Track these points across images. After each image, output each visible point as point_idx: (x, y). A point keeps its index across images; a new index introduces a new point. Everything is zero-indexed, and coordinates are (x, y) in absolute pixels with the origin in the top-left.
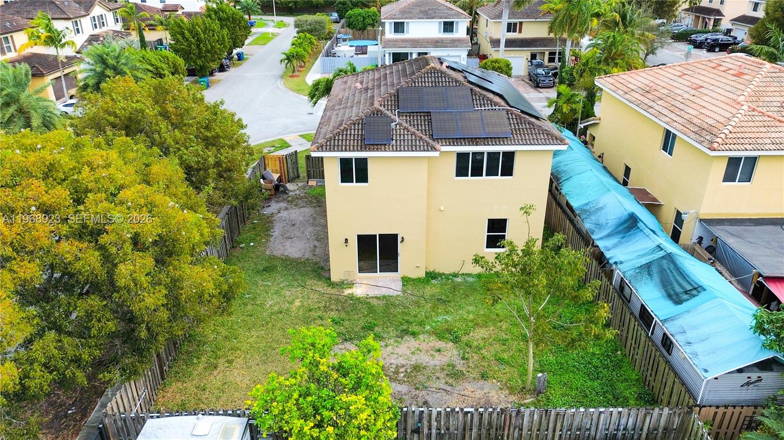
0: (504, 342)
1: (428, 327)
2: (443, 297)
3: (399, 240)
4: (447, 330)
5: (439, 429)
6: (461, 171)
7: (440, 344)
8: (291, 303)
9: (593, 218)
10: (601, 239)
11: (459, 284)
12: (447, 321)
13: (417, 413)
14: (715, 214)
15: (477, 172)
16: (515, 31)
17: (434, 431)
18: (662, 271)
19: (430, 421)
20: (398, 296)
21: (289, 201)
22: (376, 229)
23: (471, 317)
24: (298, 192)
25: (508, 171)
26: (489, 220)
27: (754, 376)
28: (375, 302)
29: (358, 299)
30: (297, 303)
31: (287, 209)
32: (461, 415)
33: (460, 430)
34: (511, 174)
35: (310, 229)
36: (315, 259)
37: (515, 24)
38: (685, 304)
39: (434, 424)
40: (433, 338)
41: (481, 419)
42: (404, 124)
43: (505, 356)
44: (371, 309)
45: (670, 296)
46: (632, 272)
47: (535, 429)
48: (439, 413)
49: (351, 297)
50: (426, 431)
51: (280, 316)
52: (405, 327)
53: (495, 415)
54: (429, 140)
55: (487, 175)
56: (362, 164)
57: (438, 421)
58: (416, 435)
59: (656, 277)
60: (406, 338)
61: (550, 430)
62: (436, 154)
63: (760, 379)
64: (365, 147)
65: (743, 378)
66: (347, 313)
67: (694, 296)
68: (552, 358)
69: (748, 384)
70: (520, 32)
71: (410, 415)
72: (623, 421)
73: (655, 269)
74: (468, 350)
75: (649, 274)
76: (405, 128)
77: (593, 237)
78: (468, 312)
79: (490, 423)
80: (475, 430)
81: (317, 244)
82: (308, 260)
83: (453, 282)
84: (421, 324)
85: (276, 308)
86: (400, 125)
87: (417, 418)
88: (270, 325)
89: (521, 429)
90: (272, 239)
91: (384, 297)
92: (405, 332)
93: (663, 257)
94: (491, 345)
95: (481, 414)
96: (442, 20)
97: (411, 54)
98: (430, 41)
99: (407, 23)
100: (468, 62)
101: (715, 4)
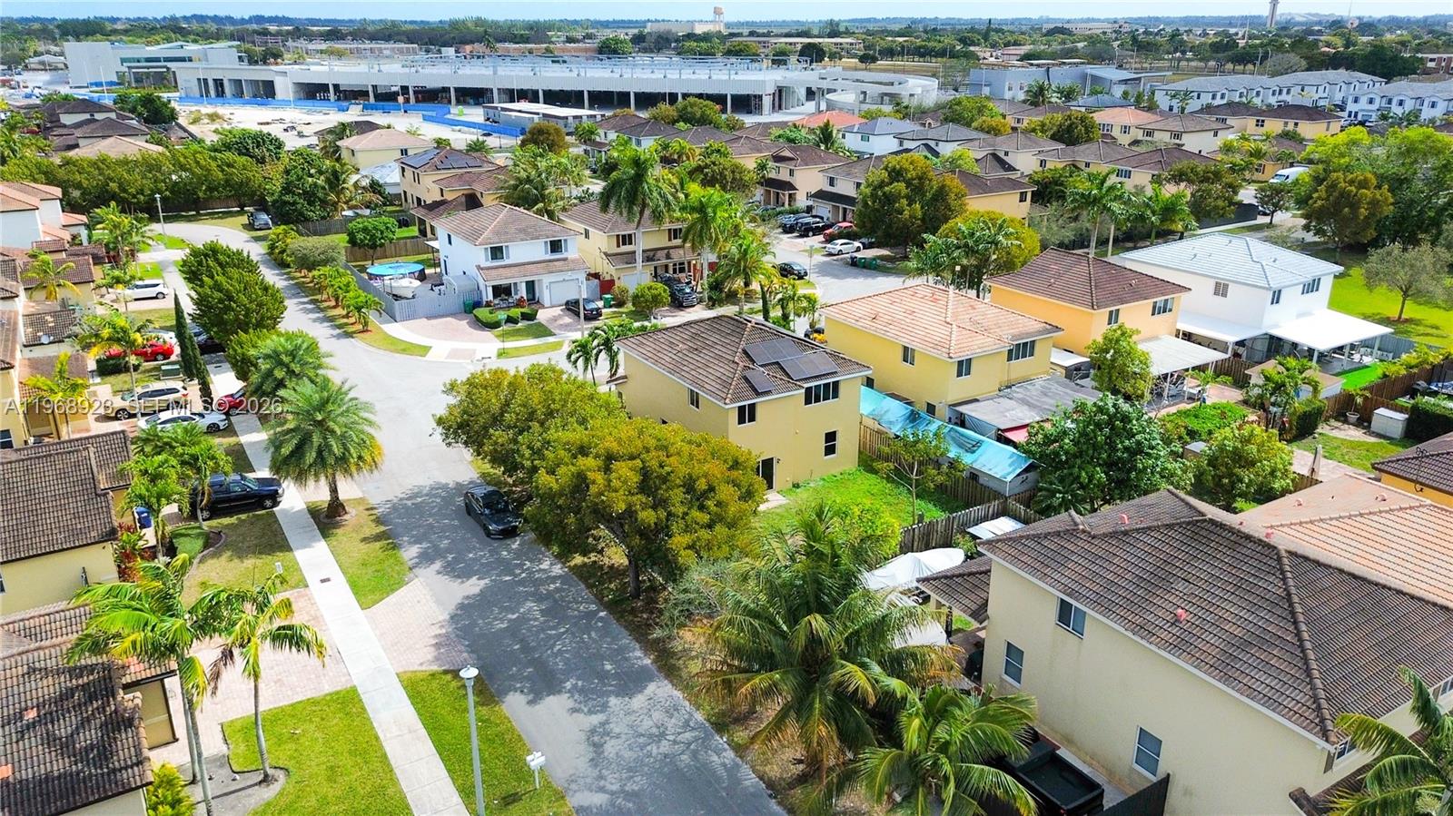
3: (775, 462)
14: (957, 400)
16: (631, 243)
18: (953, 439)
20: (789, 503)
26: (823, 434)
27: (1025, 476)
37: (631, 236)
38: (976, 453)
42: (771, 374)
45: (964, 451)
54: (794, 382)
59: (952, 443)
64: (758, 394)
65: (1020, 479)
67: (980, 446)
69: (1023, 482)
76: (773, 376)
91: (780, 506)
93: (950, 431)
96: (549, 240)
97: (515, 284)
98: (539, 265)
99: (507, 247)
100: (587, 285)
101: (784, 176)
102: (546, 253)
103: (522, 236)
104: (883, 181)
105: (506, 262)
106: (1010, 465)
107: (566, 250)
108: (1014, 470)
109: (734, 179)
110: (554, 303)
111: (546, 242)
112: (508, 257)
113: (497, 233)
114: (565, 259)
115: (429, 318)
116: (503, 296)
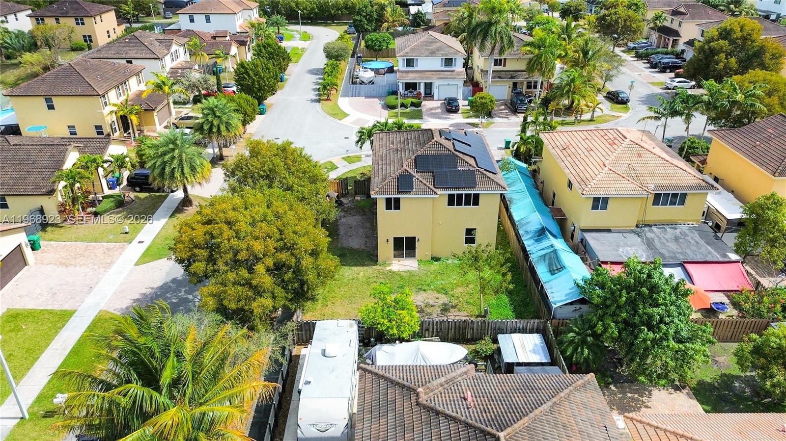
0: (471, 294)
1: (432, 287)
2: (441, 272)
3: (417, 240)
4: (442, 288)
5: (437, 329)
6: (451, 203)
7: (438, 295)
8: (359, 274)
9: (524, 227)
10: (527, 240)
11: (449, 264)
12: (442, 284)
13: (428, 322)
14: (590, 227)
15: (459, 204)
16: (500, 65)
17: (435, 330)
18: (550, 259)
19: (433, 326)
20: (416, 271)
21: (345, 211)
22: (404, 234)
23: (455, 282)
24: (349, 205)
25: (476, 203)
26: (466, 229)
27: (578, 307)
28: (403, 274)
29: (394, 272)
30: (362, 274)
31: (345, 217)
32: (447, 323)
33: (447, 330)
34: (478, 205)
35: (361, 230)
36: (368, 249)
37: (501, 60)
38: (556, 275)
39: (435, 327)
40: (435, 292)
41: (455, 325)
42: (420, 179)
43: (471, 301)
44: (402, 277)
45: (550, 271)
46: (537, 259)
47: (479, 329)
48: (437, 322)
49: (390, 271)
50: (431, 330)
51: (354, 281)
52: (420, 287)
53: (462, 323)
54: (433, 188)
55: (465, 205)
56: (397, 201)
57: (437, 326)
58: (427, 332)
59: (547, 261)
60: (421, 292)
61: (486, 330)
62: (437, 196)
63: (580, 308)
64: (399, 192)
65: (572, 307)
66: (389, 280)
67: (560, 271)
68: (494, 302)
69: (575, 310)
70: (504, 65)
71: (424, 322)
72: (518, 325)
73: (547, 257)
74: (452, 298)
75: (544, 260)
76: (421, 181)
77: (522, 238)
78: (454, 279)
79: (459, 327)
80: (453, 330)
81: (367, 240)
82: (363, 250)
83: (446, 263)
84: (429, 285)
85: (351, 277)
86: (418, 179)
87: (427, 325)
88: (350, 285)
89: (473, 330)
90: (340, 237)
91: (408, 271)
92: (420, 289)
93: (552, 252)
94: (465, 296)
95: (455, 322)
96: (444, 57)
97: (420, 83)
98: (434, 73)
99: (417, 59)
100: (464, 90)
101: (675, 26)
102: (442, 66)
103: (427, 53)
104: (713, 38)
105: (415, 69)
106: (566, 295)
107: (455, 65)
108: (566, 300)
109: (625, 25)
110: (440, 98)
111: (442, 59)
112: (417, 66)
113: (413, 50)
114: (453, 71)
115: (366, 97)
116: (411, 90)
